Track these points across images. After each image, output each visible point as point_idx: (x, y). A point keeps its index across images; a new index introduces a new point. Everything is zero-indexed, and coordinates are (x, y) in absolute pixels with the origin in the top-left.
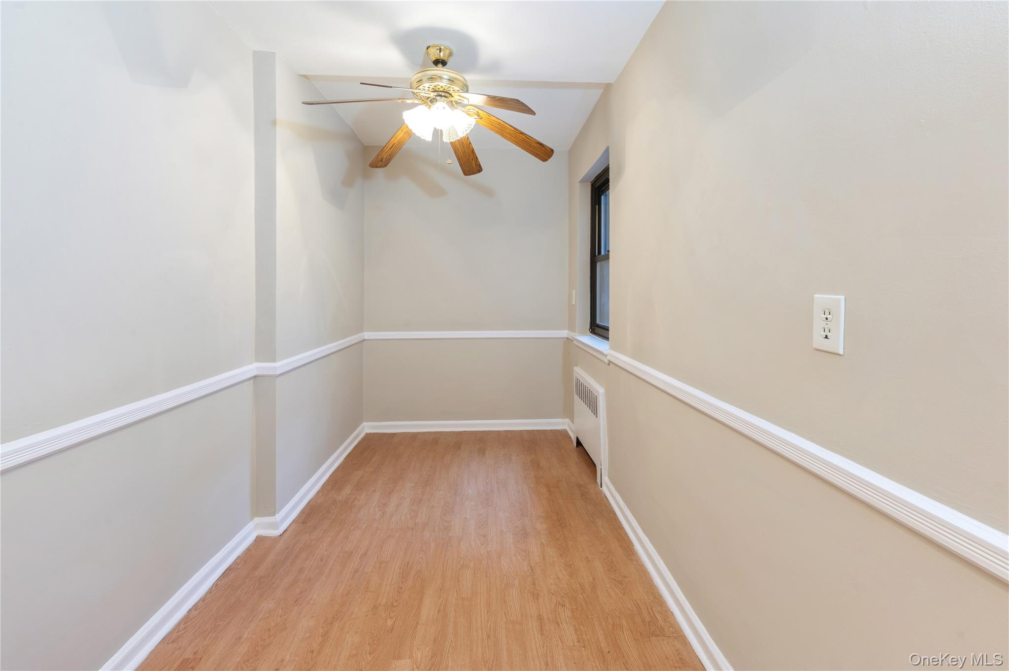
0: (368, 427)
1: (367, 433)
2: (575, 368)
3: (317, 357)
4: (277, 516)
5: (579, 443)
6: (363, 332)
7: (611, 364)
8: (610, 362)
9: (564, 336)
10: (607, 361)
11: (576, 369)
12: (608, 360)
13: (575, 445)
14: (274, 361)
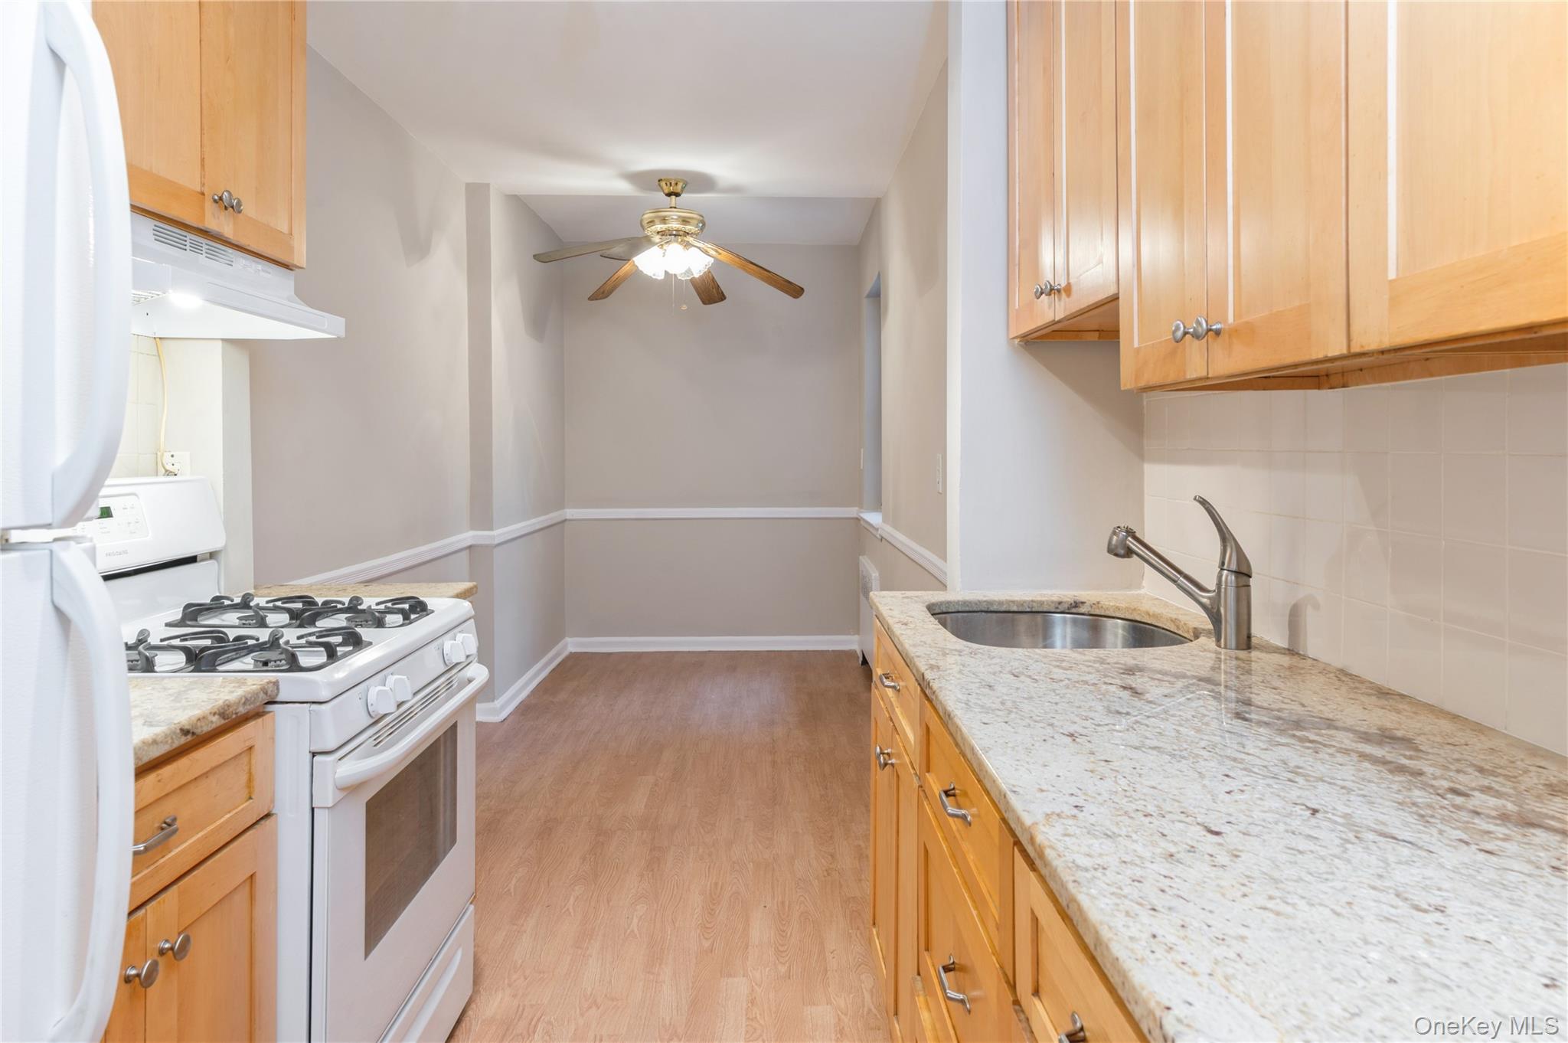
0: (573, 644)
1: (571, 653)
2: (861, 557)
3: (523, 533)
4: (496, 702)
5: (865, 662)
6: (564, 508)
7: (883, 540)
8: (882, 537)
9: (852, 516)
10: (878, 536)
11: (863, 561)
12: (880, 535)
13: (860, 662)
14: (491, 529)
